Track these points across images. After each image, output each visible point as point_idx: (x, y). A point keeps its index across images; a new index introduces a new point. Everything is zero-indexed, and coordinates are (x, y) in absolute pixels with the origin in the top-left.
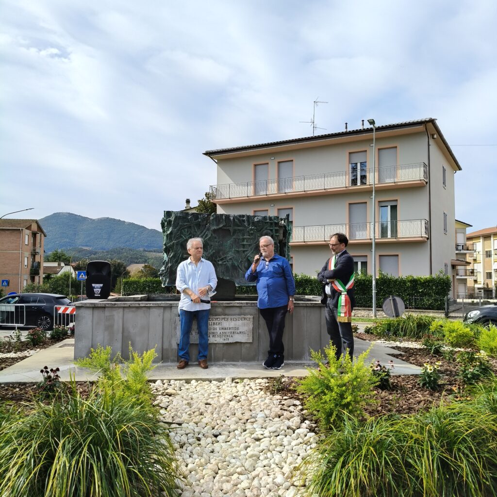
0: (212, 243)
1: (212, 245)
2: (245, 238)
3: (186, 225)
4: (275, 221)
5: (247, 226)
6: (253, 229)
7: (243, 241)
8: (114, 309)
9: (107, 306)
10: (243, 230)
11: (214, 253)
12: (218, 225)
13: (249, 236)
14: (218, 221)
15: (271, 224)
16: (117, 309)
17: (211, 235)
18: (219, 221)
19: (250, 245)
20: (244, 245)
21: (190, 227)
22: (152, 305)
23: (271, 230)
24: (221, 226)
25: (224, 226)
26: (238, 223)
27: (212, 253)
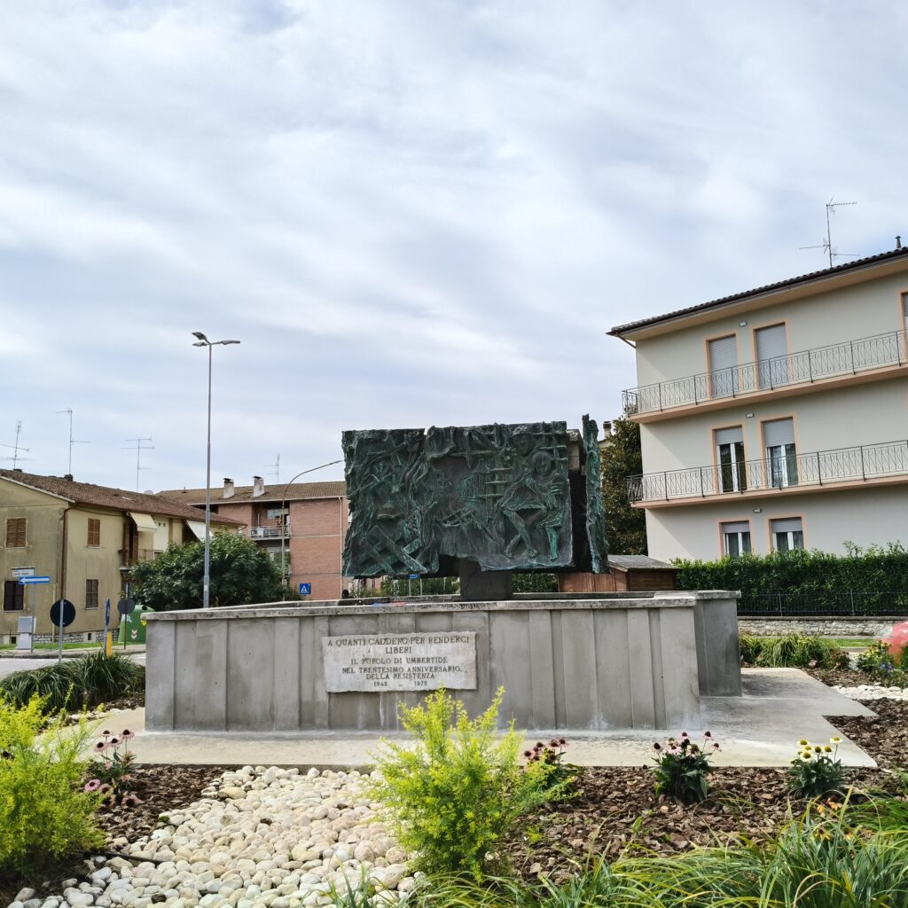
0: (432, 487)
1: (431, 491)
2: (496, 472)
3: (380, 455)
4: (558, 432)
5: (497, 446)
6: (510, 452)
7: (493, 478)
8: (212, 623)
9: (198, 617)
10: (491, 456)
11: (436, 505)
12: (441, 450)
13: (505, 466)
14: (440, 442)
15: (550, 438)
16: (217, 622)
17: (430, 470)
18: (443, 441)
19: (506, 485)
20: (494, 486)
21: (388, 458)
22: (277, 614)
23: (551, 452)
24: (447, 451)
25: (452, 451)
26: (480, 443)
27: (431, 507)
